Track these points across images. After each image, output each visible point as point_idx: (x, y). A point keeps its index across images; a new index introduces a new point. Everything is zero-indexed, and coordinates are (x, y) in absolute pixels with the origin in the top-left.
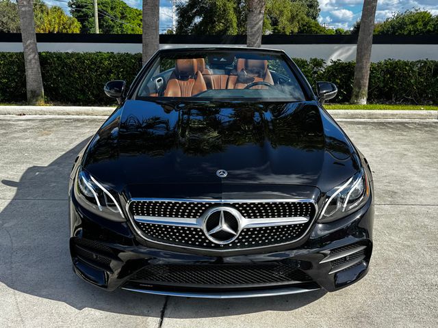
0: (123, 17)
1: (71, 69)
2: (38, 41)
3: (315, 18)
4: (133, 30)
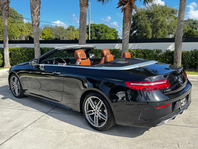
0: (106, 32)
2: (40, 43)
4: (110, 37)
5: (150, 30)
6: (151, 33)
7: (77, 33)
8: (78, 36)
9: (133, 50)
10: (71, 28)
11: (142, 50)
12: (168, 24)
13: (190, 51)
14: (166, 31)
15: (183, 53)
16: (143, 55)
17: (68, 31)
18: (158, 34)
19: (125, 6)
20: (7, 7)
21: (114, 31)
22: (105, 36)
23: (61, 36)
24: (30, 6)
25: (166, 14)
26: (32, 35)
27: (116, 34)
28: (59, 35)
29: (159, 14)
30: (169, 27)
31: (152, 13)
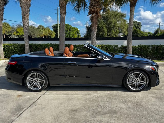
0: (70, 30)
1: (38, 49)
3: (140, 29)
5: (106, 30)
6: (106, 32)
7: (46, 31)
8: (47, 34)
9: (99, 45)
10: (41, 27)
11: (105, 46)
12: (119, 25)
13: (137, 46)
14: (117, 30)
15: (132, 47)
16: (106, 49)
17: (39, 30)
18: (111, 33)
19: (93, 15)
20: (2, 13)
21: (76, 30)
22: (69, 34)
23: (32, 34)
24: (22, 13)
25: (117, 18)
26: (7, 33)
27: (78, 32)
28: (31, 33)
29: (112, 18)
30: (119, 28)
31: (107, 17)
